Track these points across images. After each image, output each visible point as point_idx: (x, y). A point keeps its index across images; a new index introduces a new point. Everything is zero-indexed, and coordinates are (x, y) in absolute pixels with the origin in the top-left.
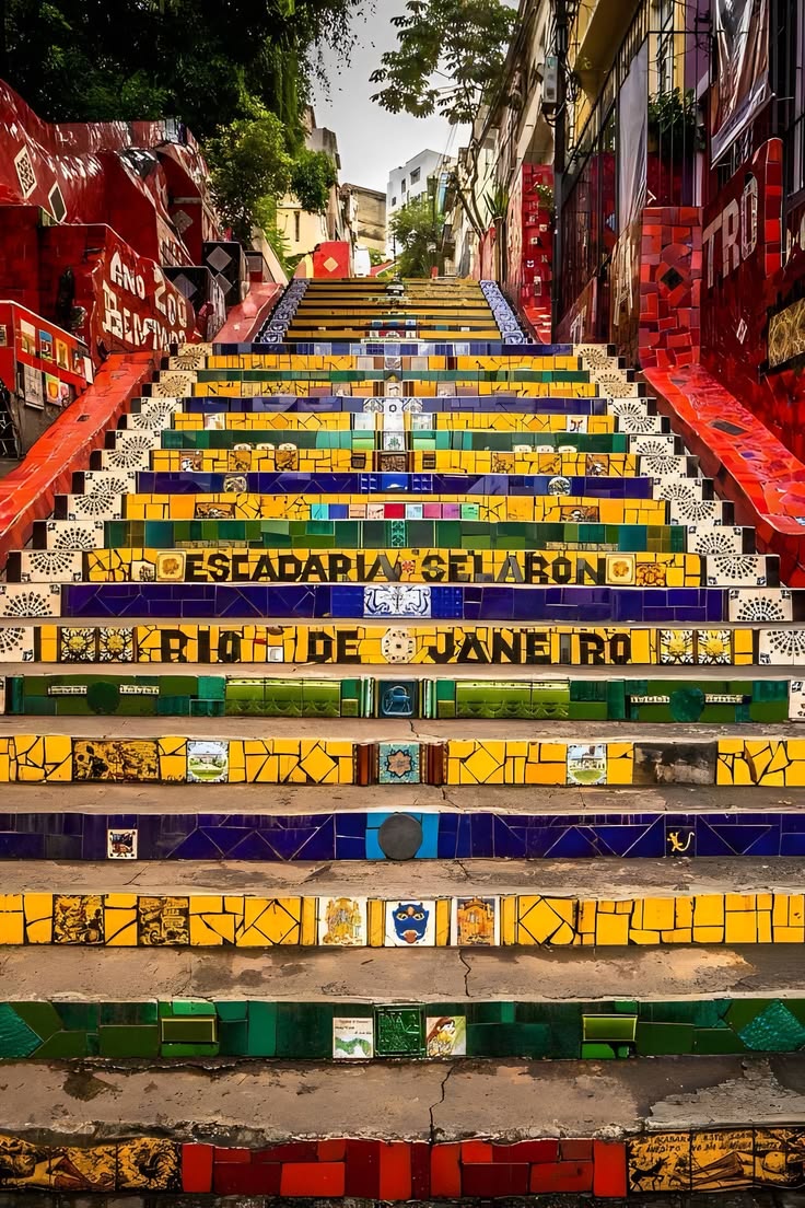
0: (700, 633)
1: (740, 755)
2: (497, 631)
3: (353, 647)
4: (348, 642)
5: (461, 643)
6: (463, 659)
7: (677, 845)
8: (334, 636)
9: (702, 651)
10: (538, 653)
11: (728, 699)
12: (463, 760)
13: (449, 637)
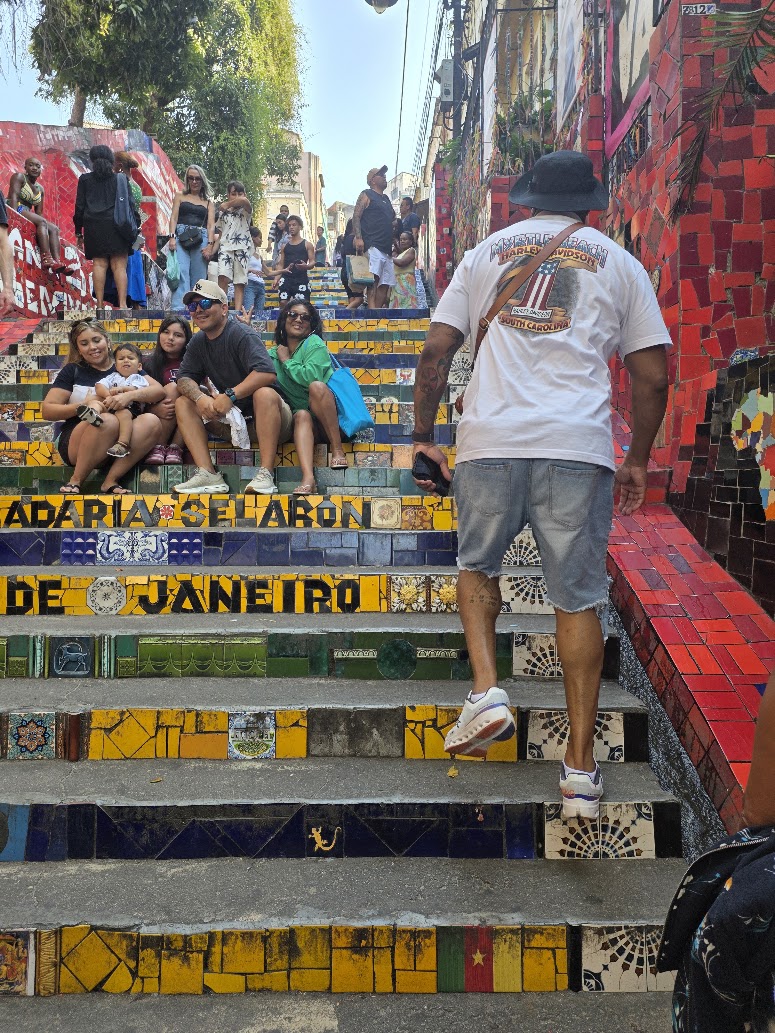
0: (433, 578)
1: (430, 723)
2: (215, 578)
3: (56, 598)
4: (51, 593)
5: (176, 592)
6: (177, 608)
7: (320, 843)
8: (35, 586)
9: (435, 599)
10: (259, 601)
11: (440, 653)
12: (108, 731)
13: (162, 585)
